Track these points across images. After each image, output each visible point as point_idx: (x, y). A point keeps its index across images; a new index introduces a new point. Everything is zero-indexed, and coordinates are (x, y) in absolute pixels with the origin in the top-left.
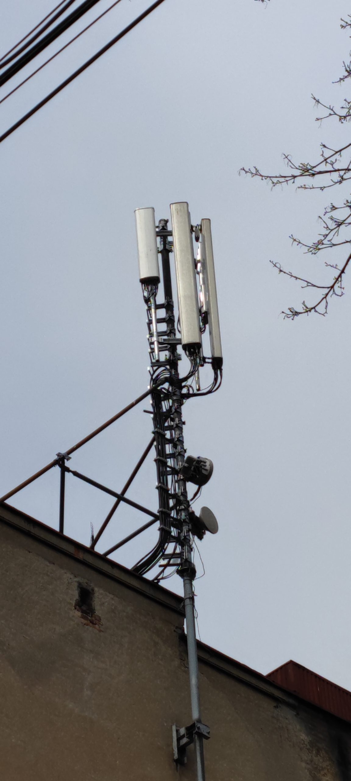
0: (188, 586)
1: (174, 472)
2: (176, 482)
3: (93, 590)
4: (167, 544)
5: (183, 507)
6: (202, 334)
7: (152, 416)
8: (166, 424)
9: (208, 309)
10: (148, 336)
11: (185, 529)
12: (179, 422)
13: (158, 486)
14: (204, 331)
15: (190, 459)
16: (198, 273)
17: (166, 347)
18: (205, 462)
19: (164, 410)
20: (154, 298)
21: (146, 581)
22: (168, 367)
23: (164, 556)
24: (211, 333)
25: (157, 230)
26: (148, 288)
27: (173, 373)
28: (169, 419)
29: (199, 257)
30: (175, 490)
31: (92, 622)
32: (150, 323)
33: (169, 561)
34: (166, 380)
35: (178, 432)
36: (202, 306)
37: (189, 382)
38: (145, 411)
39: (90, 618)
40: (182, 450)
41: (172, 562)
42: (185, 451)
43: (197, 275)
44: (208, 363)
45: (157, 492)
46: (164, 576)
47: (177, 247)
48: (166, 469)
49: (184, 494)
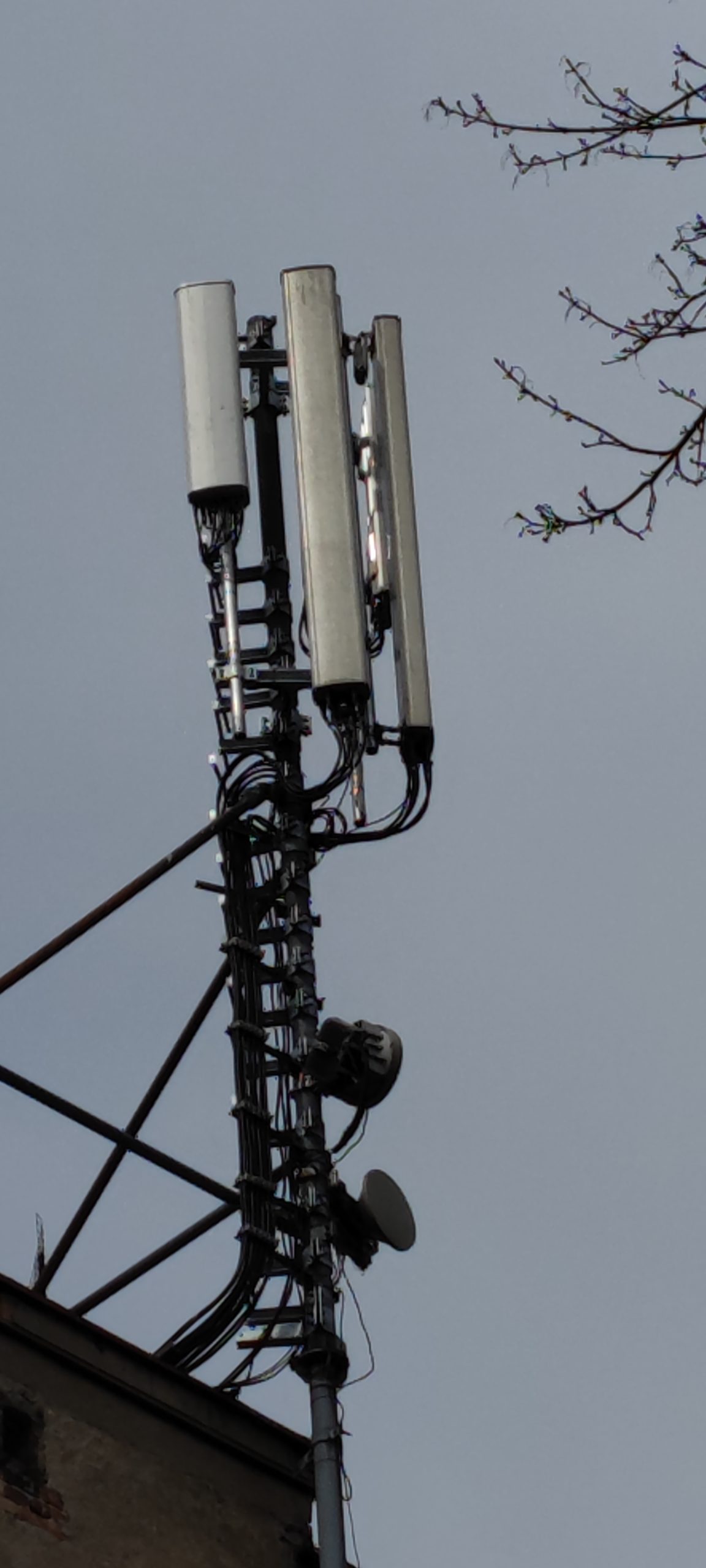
0: (324, 1403)
1: (286, 1065)
2: (291, 1095)
3: (40, 1415)
4: (261, 1280)
5: (312, 1171)
6: (373, 657)
7: (222, 898)
8: (264, 925)
9: (391, 585)
10: (212, 663)
11: (317, 1234)
12: (301, 919)
13: (238, 1107)
14: (379, 648)
15: (334, 1027)
16: (363, 477)
17: (267, 694)
18: (380, 1038)
19: (259, 882)
20: (230, 550)
21: (199, 1388)
22: (271, 755)
23: (255, 1317)
24: (398, 655)
25: (242, 347)
26: (213, 521)
27: (286, 773)
28: (272, 910)
29: (365, 430)
30: (287, 1120)
31: (36, 1510)
32: (218, 623)
33: (268, 1332)
34: (265, 793)
35: (297, 950)
36: (374, 576)
37: (333, 799)
38: (201, 885)
39: (31, 1498)
40: (311, 1001)
41: (276, 1332)
42: (319, 1004)
43: (359, 483)
44: (391, 743)
45: (234, 1122)
46: (253, 1375)
47: (300, 399)
48: (262, 1057)
49: (317, 1129)
